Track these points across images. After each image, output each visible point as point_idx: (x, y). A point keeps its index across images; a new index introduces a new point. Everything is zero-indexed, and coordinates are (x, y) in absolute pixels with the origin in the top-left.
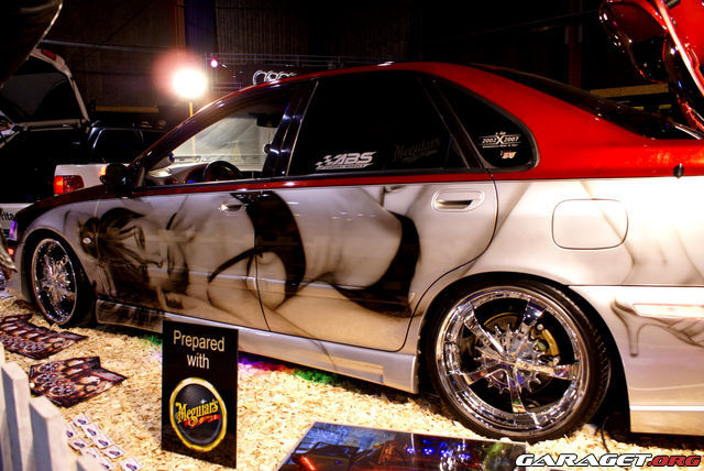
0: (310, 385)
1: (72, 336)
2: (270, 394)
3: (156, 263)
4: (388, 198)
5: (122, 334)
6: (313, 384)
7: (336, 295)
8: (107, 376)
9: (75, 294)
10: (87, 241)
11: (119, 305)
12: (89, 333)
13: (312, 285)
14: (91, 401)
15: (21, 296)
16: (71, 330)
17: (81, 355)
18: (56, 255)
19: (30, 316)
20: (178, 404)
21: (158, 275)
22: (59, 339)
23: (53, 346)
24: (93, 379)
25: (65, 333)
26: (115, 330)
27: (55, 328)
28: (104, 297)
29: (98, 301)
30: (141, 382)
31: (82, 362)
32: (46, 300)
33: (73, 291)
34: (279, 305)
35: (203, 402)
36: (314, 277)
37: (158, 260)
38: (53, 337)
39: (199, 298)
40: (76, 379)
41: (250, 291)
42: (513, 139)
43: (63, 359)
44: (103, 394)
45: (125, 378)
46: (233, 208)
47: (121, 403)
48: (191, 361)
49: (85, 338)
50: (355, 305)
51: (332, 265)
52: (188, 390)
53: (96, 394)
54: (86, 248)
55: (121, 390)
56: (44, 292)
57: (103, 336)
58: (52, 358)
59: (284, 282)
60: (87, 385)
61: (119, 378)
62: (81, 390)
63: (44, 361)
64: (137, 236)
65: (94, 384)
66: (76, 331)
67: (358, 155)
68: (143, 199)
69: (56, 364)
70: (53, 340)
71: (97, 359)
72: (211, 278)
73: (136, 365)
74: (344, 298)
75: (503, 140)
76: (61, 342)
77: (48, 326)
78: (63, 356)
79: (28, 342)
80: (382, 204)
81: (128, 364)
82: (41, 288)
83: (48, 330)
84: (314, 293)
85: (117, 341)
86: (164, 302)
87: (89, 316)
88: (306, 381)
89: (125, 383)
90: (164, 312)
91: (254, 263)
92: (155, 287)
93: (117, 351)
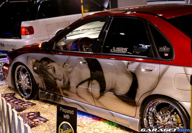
0: (110, 127)
1: (30, 103)
2: (94, 129)
3: (59, 79)
4: (129, 66)
5: (48, 103)
6: (110, 126)
7: (114, 96)
8: (42, 119)
9: (31, 87)
10: (35, 68)
11: (47, 93)
12: (36, 102)
13: (108, 92)
14: (36, 127)
15: (11, 85)
16: (29, 101)
17: (33, 111)
18: (24, 72)
19: (14, 94)
20: (61, 129)
21: (60, 83)
22: (26, 104)
23: (24, 107)
24: (37, 120)
25: (28, 102)
26: (46, 102)
27: (24, 99)
28: (42, 89)
29: (40, 90)
30: (53, 122)
31: (34, 114)
32: (20, 88)
33: (30, 86)
34: (98, 98)
35: (68, 129)
36: (108, 90)
37: (60, 78)
38: (23, 104)
39: (74, 93)
40: (32, 119)
41: (90, 92)
42: (168, 49)
43: (27, 112)
44: (40, 125)
45: (48, 120)
46: (84, 63)
47: (46, 128)
48: (65, 116)
49: (35, 104)
50: (120, 100)
51: (113, 87)
52: (64, 125)
53: (38, 125)
54: (35, 71)
55: (46, 124)
56: (20, 85)
57: (41, 104)
58: (24, 111)
59: (99, 90)
60: (35, 122)
61: (46, 120)
62: (33, 123)
63: (21, 113)
64: (53, 68)
65: (38, 121)
66: (32, 101)
67: (123, 48)
68: (55, 55)
69: (25, 114)
70: (24, 105)
71: (39, 113)
72: (77, 87)
73: (52, 116)
74: (117, 98)
75: (165, 49)
76: (26, 106)
77: (21, 98)
78: (27, 111)
79: (15, 105)
80: (127, 68)
81: (49, 115)
82: (18, 84)
83: (21, 100)
84: (109, 95)
85: (46, 106)
86: (62, 93)
87: (36, 96)
88: (108, 125)
89: (48, 122)
90: (62, 96)
91: (90, 83)
92: (59, 88)
93: (46, 110)
